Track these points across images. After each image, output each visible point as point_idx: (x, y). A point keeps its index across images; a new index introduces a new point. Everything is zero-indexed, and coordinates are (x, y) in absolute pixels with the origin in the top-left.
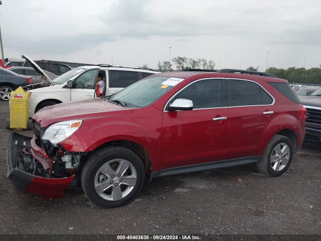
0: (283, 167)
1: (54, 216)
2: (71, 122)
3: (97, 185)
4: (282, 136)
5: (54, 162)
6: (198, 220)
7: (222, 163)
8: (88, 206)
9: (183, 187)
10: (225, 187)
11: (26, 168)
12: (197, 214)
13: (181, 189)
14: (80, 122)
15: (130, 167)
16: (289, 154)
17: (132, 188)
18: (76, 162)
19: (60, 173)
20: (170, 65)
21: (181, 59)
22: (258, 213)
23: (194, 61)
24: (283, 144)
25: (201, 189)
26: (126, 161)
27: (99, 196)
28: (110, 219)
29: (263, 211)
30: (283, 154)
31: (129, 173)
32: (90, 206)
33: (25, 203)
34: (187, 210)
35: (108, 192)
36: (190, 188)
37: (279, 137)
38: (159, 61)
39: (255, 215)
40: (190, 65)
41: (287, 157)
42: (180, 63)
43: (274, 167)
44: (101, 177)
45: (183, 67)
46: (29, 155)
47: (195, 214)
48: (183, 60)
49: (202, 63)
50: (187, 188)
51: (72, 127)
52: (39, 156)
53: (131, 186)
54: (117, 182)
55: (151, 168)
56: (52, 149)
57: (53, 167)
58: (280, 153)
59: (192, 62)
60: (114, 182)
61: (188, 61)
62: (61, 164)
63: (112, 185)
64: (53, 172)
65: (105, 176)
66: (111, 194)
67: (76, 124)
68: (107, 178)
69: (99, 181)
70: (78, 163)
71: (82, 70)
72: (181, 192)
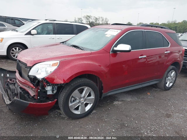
0: (171, 84)
1: (42, 127)
2: (52, 62)
3: (70, 105)
4: (172, 66)
5: (39, 91)
6: (136, 123)
7: (141, 84)
8: (63, 118)
9: (118, 101)
10: (142, 98)
11: (13, 93)
12: (134, 119)
13: (117, 102)
14: (58, 63)
15: (91, 91)
16: (175, 77)
17: (92, 104)
18: (55, 90)
19: (44, 98)
20: (82, 20)
21: (88, 16)
22: (168, 116)
23: (96, 18)
24: (172, 71)
25: (129, 101)
26: (88, 87)
27: (71, 112)
28: (81, 127)
29: (170, 114)
30: (172, 77)
31: (90, 95)
32: (64, 118)
33: (19, 119)
34: (127, 117)
35: (77, 109)
36: (122, 101)
37: (171, 67)
38: (75, 18)
39: (168, 117)
40: (94, 20)
41: (174, 79)
42: (88, 19)
43: (167, 85)
44: (73, 99)
45: (89, 22)
46: (12, 83)
47: (133, 119)
48: (90, 17)
49: (101, 19)
50: (120, 101)
51: (52, 66)
52: (26, 86)
53: (90, 104)
54: (83, 102)
55: (103, 91)
56: (37, 81)
57: (39, 94)
58: (171, 77)
59: (95, 18)
60: (81, 101)
61: (93, 18)
62: (44, 92)
63: (80, 104)
64: (39, 98)
65: (75, 98)
66: (78, 110)
67: (55, 64)
68: (76, 99)
69: (71, 102)
70: (56, 91)
71: (37, 23)
72: (118, 104)
